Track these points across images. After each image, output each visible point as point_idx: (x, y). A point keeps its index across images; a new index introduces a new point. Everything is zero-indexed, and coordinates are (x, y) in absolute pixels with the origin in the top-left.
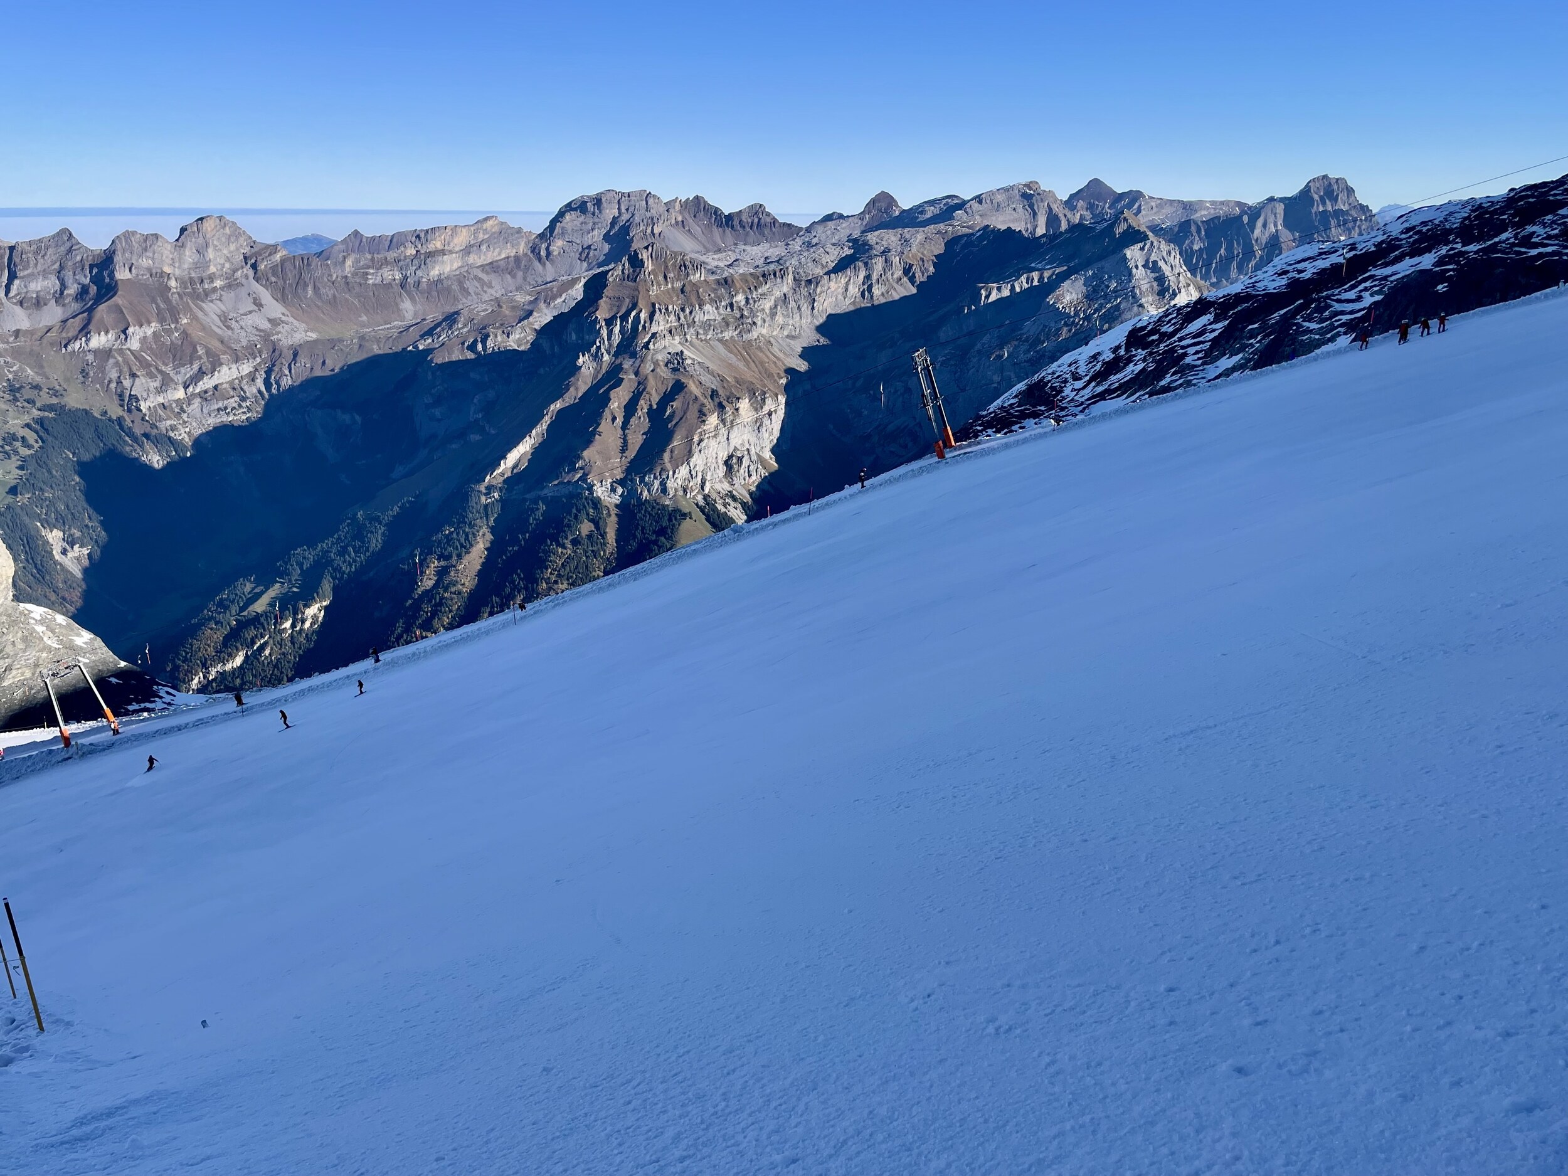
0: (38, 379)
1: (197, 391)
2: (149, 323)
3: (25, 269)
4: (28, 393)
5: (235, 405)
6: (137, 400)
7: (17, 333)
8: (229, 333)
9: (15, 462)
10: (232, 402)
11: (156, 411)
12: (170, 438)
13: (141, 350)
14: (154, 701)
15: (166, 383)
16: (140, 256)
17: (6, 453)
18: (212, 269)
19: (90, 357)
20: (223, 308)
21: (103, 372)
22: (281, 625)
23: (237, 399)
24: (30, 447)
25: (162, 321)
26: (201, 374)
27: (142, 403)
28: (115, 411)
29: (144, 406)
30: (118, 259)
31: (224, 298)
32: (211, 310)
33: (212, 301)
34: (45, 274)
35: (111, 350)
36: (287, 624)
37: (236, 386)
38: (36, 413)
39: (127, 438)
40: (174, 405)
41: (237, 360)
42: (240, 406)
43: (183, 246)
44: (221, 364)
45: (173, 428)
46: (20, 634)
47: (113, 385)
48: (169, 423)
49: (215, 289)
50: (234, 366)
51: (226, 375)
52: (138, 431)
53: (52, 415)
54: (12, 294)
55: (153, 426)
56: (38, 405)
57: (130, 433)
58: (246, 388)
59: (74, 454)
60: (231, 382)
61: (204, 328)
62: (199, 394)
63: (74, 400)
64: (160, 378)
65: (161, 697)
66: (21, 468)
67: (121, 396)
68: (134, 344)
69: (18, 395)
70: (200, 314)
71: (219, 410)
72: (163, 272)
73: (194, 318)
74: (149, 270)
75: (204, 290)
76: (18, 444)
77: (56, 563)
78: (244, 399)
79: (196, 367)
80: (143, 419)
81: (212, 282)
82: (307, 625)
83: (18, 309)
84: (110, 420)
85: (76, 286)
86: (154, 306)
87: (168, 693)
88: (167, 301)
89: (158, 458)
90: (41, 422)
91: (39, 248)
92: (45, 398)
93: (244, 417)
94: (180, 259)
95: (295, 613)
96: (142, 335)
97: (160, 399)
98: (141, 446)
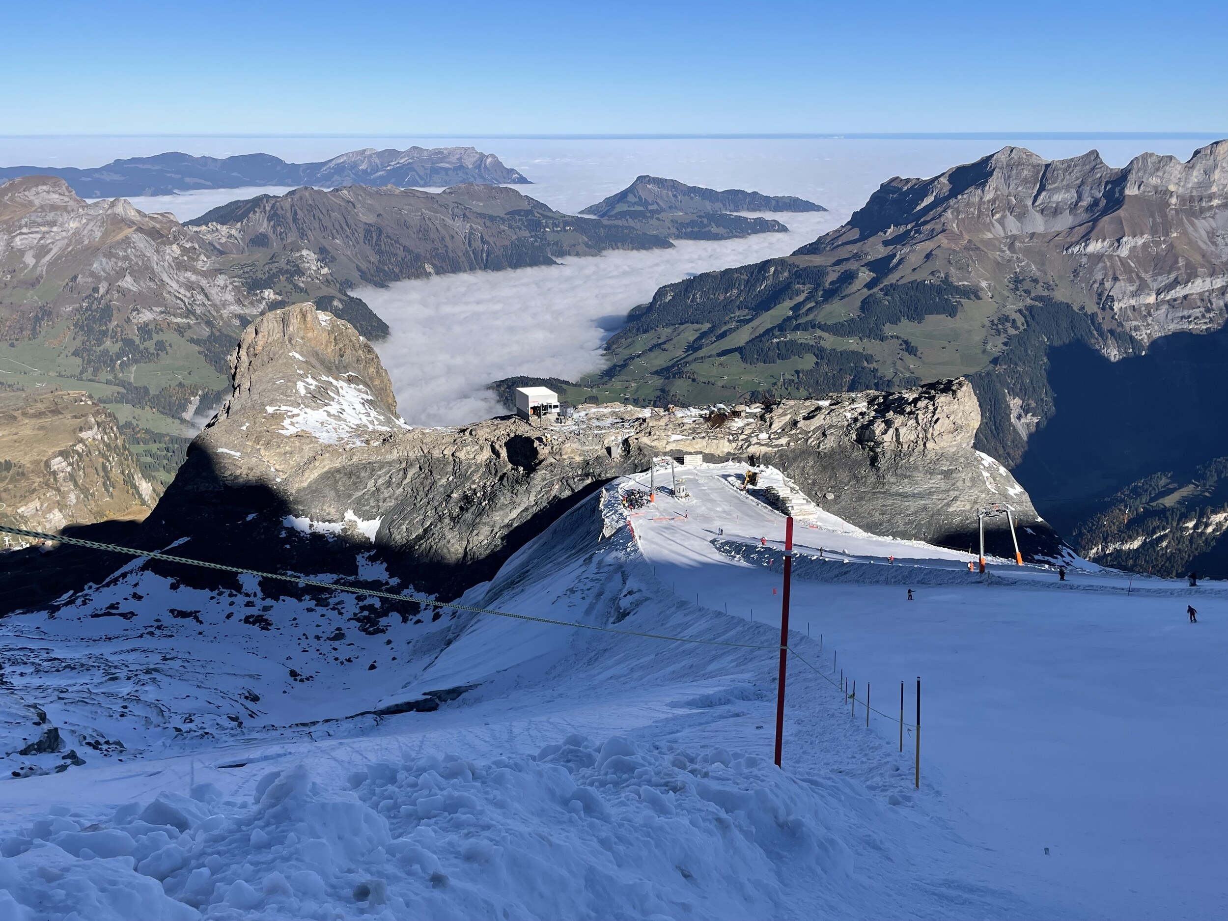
0: (1038, 274)
1: (1167, 298)
2: (1142, 234)
3: (1054, 183)
4: (1027, 285)
5: (1199, 315)
6: (1113, 300)
7: (1032, 235)
8: (1213, 248)
9: (1003, 338)
10: (1197, 312)
11: (1126, 312)
12: (1131, 337)
13: (1129, 257)
14: (1056, 558)
15: (1142, 288)
16: (1151, 175)
17: (998, 330)
18: (1214, 189)
19: (1084, 260)
20: (1214, 225)
21: (1091, 274)
22: (1184, 523)
23: (1202, 309)
24: (1016, 328)
25: (1154, 232)
26: (1176, 283)
27: (1116, 304)
28: (1092, 308)
29: (1116, 306)
30: (1132, 177)
31: (1217, 216)
32: (1203, 225)
33: (1204, 218)
34: (1068, 187)
35: (1103, 255)
36: (1191, 524)
37: (1205, 298)
38: (1029, 302)
39: (1095, 332)
40: (1143, 308)
41: (1213, 274)
42: (1203, 316)
43: (1193, 167)
44: (1196, 276)
45: (1136, 329)
46: (970, 475)
47: (1096, 286)
48: (1134, 323)
49: (1211, 207)
50: (1208, 280)
51: (1198, 286)
52: (1105, 327)
53: (1040, 305)
54: (1037, 204)
55: (1120, 325)
56: (1033, 295)
57: (1099, 329)
58: (1214, 300)
59: (1048, 339)
60: (1201, 294)
61: (1191, 243)
62: (1168, 301)
63: (1061, 295)
64: (1138, 283)
65: (1062, 556)
66: (1005, 344)
67: (1100, 295)
68: (1124, 252)
69: (1019, 285)
70: (1190, 229)
71: (1182, 317)
72: (1167, 189)
73: (1184, 233)
74: (1156, 187)
75: (1201, 208)
76: (1008, 325)
77: (1011, 424)
78: (1208, 310)
79: (1173, 276)
80: (1113, 317)
81: (1210, 201)
82: (1210, 530)
83: (1038, 216)
84: (1085, 314)
85: (1089, 199)
86: (1151, 219)
87: (1069, 554)
88: (1164, 216)
89: (1116, 352)
90: (1030, 309)
91: (1069, 166)
92: (1040, 291)
93: (1204, 327)
94: (1186, 178)
95: (1201, 516)
96: (1133, 244)
97: (1133, 302)
98: (1105, 340)
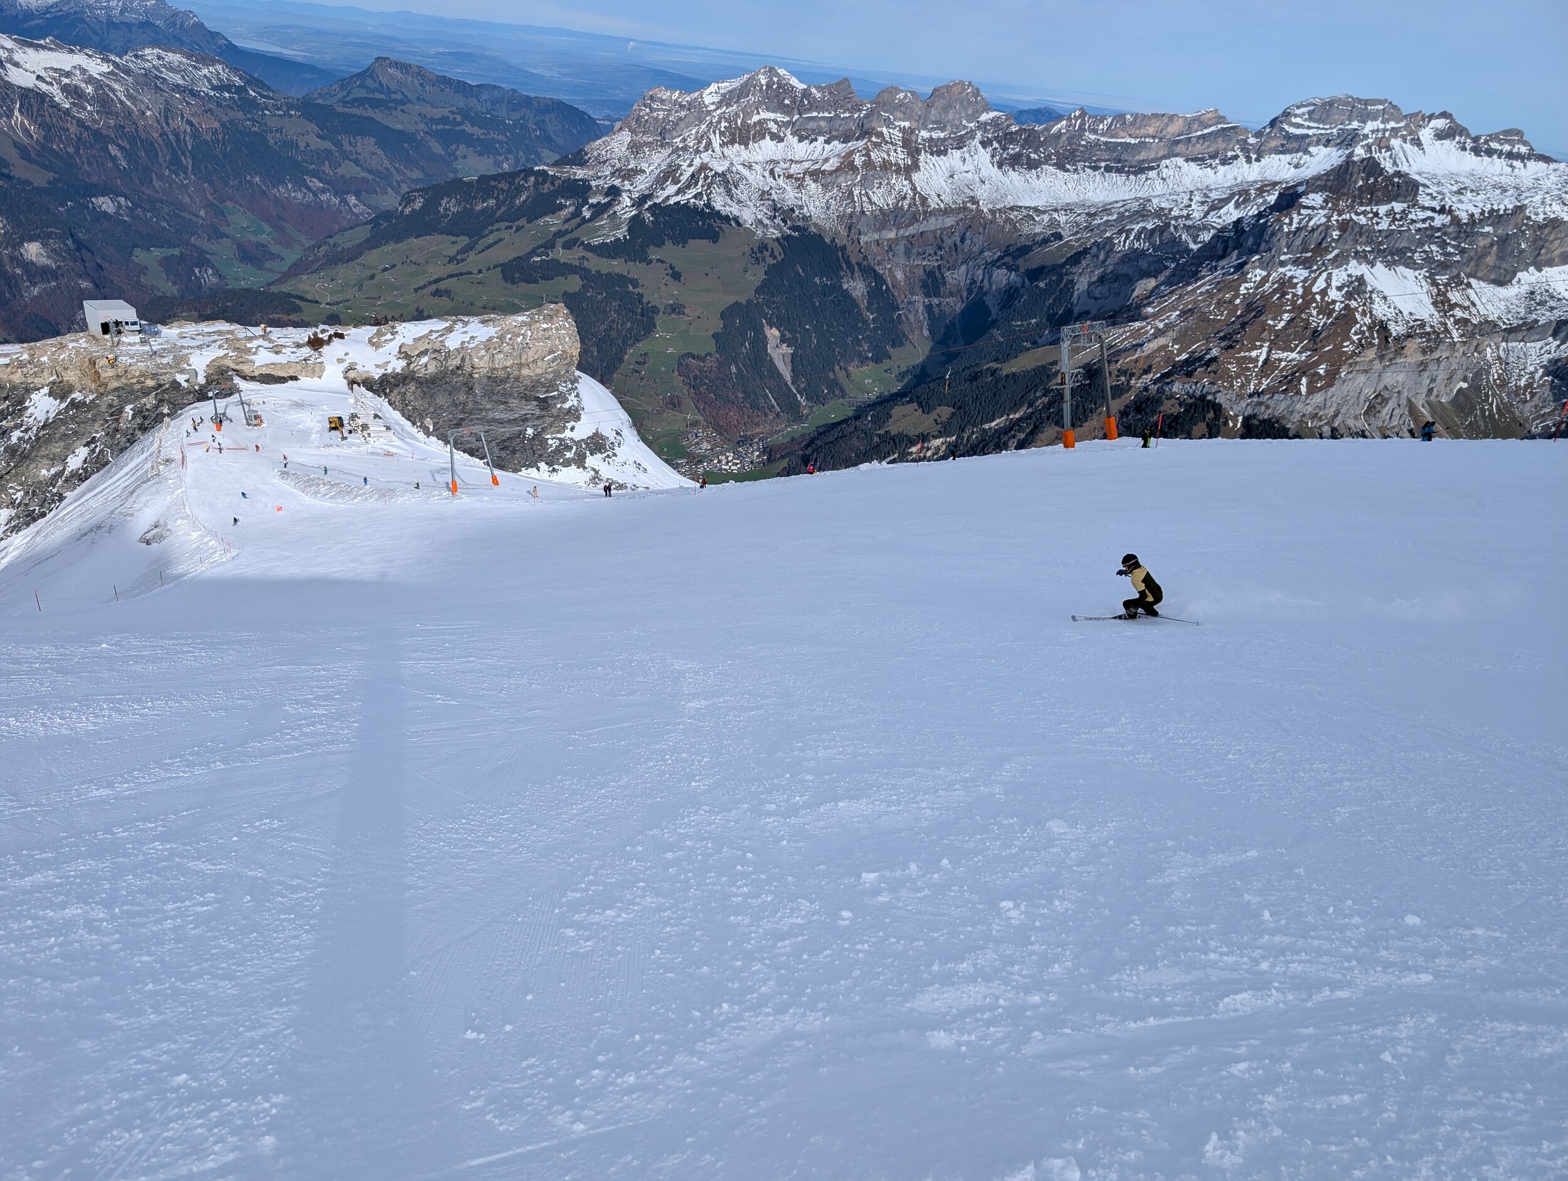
0: (795, 203)
1: (907, 234)
3: (809, 110)
4: (784, 213)
5: (932, 252)
6: (860, 234)
7: (790, 162)
9: (762, 267)
10: (931, 249)
11: (871, 246)
12: (874, 270)
15: (884, 223)
16: (896, 109)
17: (757, 259)
22: (910, 448)
23: (934, 247)
24: (775, 258)
26: (914, 220)
27: (862, 237)
28: (842, 240)
29: (864, 239)
31: (950, 156)
36: (915, 449)
37: (938, 235)
38: (786, 231)
39: (844, 265)
40: (885, 243)
42: (936, 254)
44: (931, 214)
45: (880, 263)
48: (878, 258)
50: (941, 218)
51: (932, 224)
52: (853, 261)
53: (796, 235)
55: (866, 258)
56: (789, 224)
57: (848, 262)
58: (944, 238)
59: (803, 269)
60: (934, 231)
62: (907, 237)
64: (882, 218)
66: (765, 273)
69: (777, 214)
71: (918, 254)
76: (767, 254)
78: (940, 248)
80: (860, 251)
84: (836, 246)
90: (788, 238)
91: (824, 94)
92: (796, 220)
98: (852, 273)
